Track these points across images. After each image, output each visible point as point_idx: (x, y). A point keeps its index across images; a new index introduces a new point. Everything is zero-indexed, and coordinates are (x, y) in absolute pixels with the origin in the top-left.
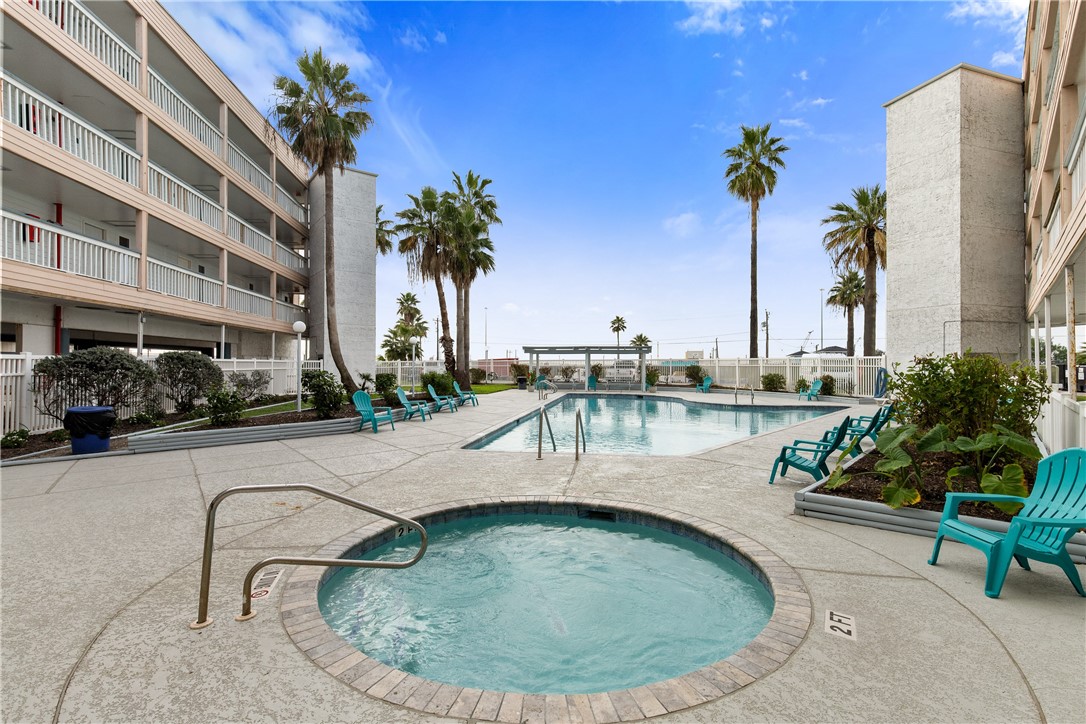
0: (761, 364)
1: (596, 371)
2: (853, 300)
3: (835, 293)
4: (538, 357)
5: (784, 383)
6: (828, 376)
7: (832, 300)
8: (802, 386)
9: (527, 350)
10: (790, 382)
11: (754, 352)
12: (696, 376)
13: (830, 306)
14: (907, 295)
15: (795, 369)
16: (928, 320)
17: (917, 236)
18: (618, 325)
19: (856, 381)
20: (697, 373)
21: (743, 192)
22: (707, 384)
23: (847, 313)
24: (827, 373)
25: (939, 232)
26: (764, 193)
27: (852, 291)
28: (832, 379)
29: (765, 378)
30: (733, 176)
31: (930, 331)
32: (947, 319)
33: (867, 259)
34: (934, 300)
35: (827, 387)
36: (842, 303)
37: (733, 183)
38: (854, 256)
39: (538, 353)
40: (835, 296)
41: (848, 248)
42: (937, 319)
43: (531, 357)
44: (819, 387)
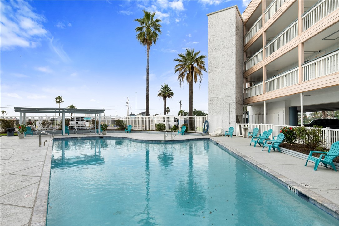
3: (160, 92)
4: (25, 115)
7: (160, 95)
9: (17, 109)
12: (121, 125)
14: (216, 92)
16: (224, 102)
17: (220, 69)
18: (59, 100)
20: (121, 123)
22: (130, 128)
23: (164, 100)
25: (228, 68)
26: (151, 42)
27: (166, 92)
30: (139, 32)
31: (224, 106)
32: (231, 102)
34: (226, 94)
39: (25, 112)
42: (227, 102)
43: (21, 115)
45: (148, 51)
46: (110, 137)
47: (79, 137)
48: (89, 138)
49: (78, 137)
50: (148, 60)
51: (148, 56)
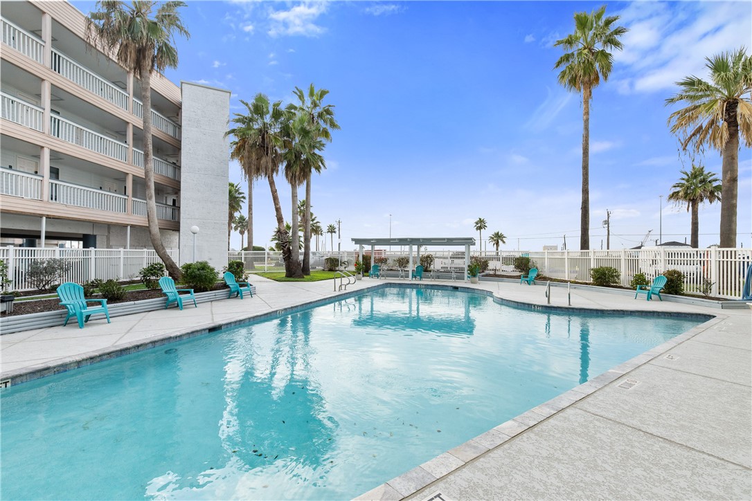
0: (592, 256)
1: (426, 261)
2: (698, 194)
3: (678, 189)
5: (618, 276)
6: (675, 272)
7: (674, 196)
8: (640, 282)
9: (357, 241)
10: (625, 276)
11: (585, 244)
12: (524, 267)
13: (672, 201)
15: (633, 262)
18: (481, 225)
19: (714, 278)
21: (573, 81)
22: (533, 275)
23: (690, 208)
24: (671, 268)
26: (597, 79)
27: (697, 186)
28: (679, 274)
29: (596, 271)
30: (563, 67)
33: (726, 136)
35: (673, 285)
36: (685, 197)
37: (563, 74)
38: (708, 136)
40: (678, 192)
41: (701, 127)
44: (662, 284)
45: (586, 102)
46: (468, 288)
47: (423, 285)
48: (437, 287)
49: (420, 285)
50: (587, 121)
51: (587, 113)
